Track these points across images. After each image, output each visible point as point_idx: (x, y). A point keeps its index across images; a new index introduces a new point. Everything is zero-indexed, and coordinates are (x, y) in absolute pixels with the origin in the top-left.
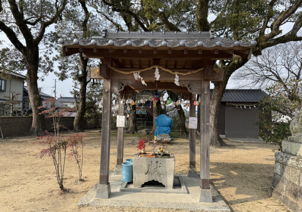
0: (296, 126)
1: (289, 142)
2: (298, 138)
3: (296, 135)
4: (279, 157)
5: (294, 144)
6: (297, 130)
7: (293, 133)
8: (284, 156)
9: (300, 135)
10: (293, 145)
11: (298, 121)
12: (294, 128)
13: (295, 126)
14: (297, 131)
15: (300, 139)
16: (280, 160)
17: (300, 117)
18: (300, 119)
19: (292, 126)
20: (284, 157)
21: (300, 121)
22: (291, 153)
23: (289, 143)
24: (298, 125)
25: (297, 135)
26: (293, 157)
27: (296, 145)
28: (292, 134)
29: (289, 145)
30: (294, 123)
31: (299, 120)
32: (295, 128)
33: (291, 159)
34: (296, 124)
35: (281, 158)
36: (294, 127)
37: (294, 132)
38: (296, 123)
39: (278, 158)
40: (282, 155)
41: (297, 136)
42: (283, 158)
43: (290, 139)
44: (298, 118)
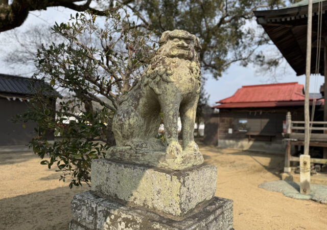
0: (131, 120)
1: (114, 164)
2: (136, 153)
3: (129, 143)
4: (85, 213)
5: (127, 171)
6: (132, 131)
7: (121, 139)
8: (99, 209)
9: (140, 144)
10: (125, 173)
11: (136, 107)
12: (126, 126)
13: (129, 118)
14: (132, 134)
15: (143, 155)
16: (87, 221)
17: (141, 96)
18: (141, 102)
19: (121, 120)
20: (100, 215)
21: (140, 107)
22: (116, 195)
23: (113, 168)
24: (135, 118)
25: (132, 142)
26: (130, 217)
27: (136, 174)
28: (117, 142)
29: (112, 173)
30: (128, 113)
31: (138, 104)
32: (129, 124)
33: (123, 223)
34: (133, 114)
35: (89, 215)
36: (127, 122)
37: (123, 136)
38: (132, 111)
39: (81, 214)
40: (94, 206)
41: (133, 147)
42: (96, 214)
43: (113, 154)
44: (138, 100)
